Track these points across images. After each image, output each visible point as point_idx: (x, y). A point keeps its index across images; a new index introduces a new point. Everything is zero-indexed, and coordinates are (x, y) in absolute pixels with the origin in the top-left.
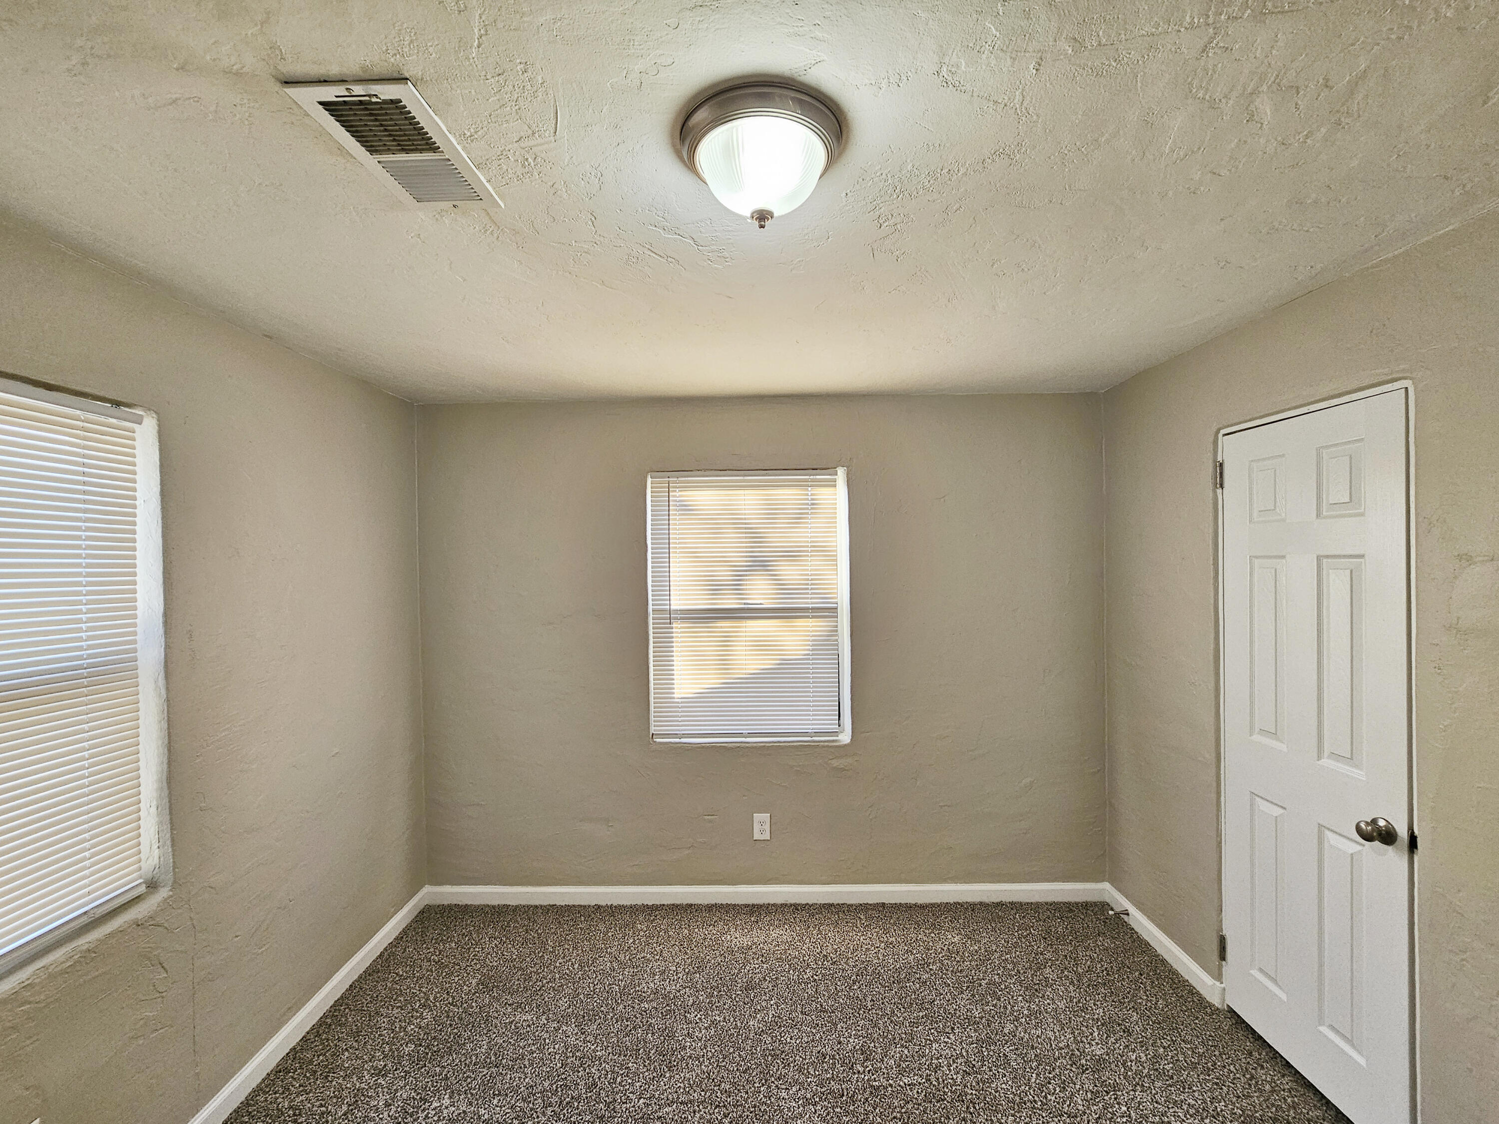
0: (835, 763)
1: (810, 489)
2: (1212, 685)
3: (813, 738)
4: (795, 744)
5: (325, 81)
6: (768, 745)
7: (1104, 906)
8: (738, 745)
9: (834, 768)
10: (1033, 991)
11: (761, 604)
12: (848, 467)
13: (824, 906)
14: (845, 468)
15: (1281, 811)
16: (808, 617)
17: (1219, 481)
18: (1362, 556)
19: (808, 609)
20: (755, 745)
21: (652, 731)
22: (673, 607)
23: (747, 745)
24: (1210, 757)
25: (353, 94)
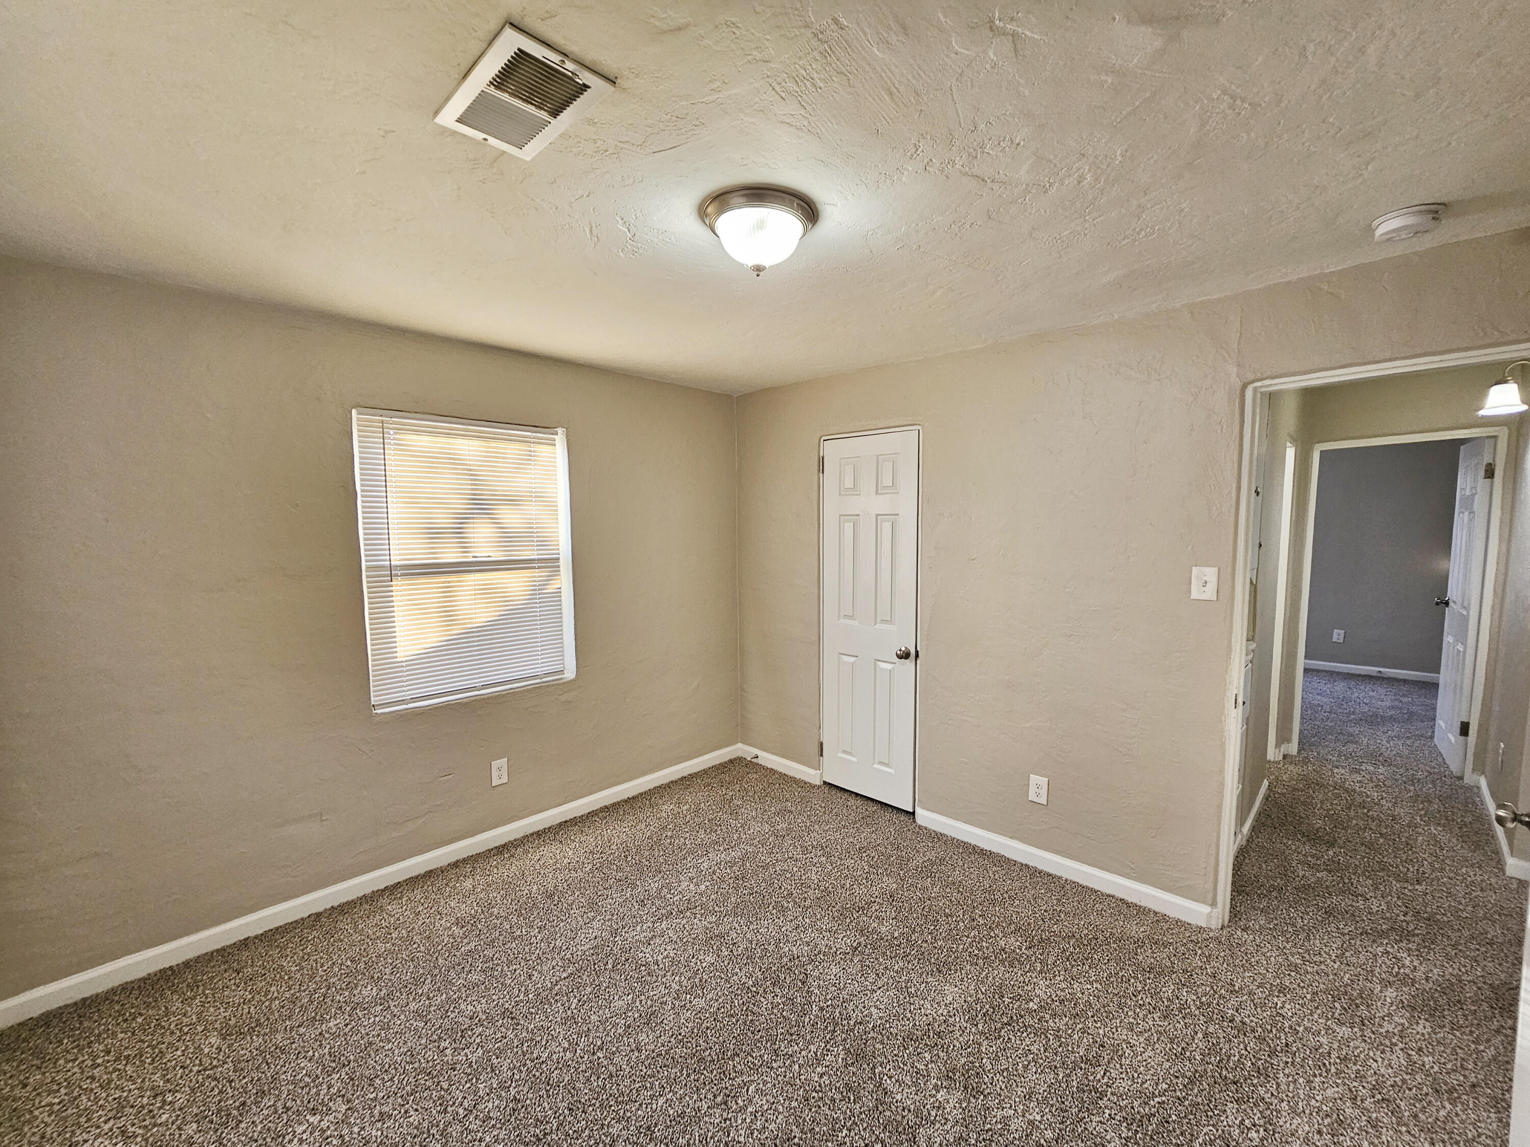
0: (564, 698)
1: (532, 445)
2: (816, 595)
3: (543, 680)
4: (529, 687)
5: (549, 45)
6: (503, 693)
7: (740, 759)
8: (474, 698)
9: (564, 701)
10: (734, 813)
11: (489, 556)
12: (567, 429)
13: (560, 824)
14: (564, 429)
15: (855, 659)
16: (534, 568)
17: (821, 469)
18: (898, 515)
19: (534, 560)
20: (491, 695)
21: (373, 703)
22: (393, 563)
23: (483, 697)
24: (814, 638)
25: (564, 66)
